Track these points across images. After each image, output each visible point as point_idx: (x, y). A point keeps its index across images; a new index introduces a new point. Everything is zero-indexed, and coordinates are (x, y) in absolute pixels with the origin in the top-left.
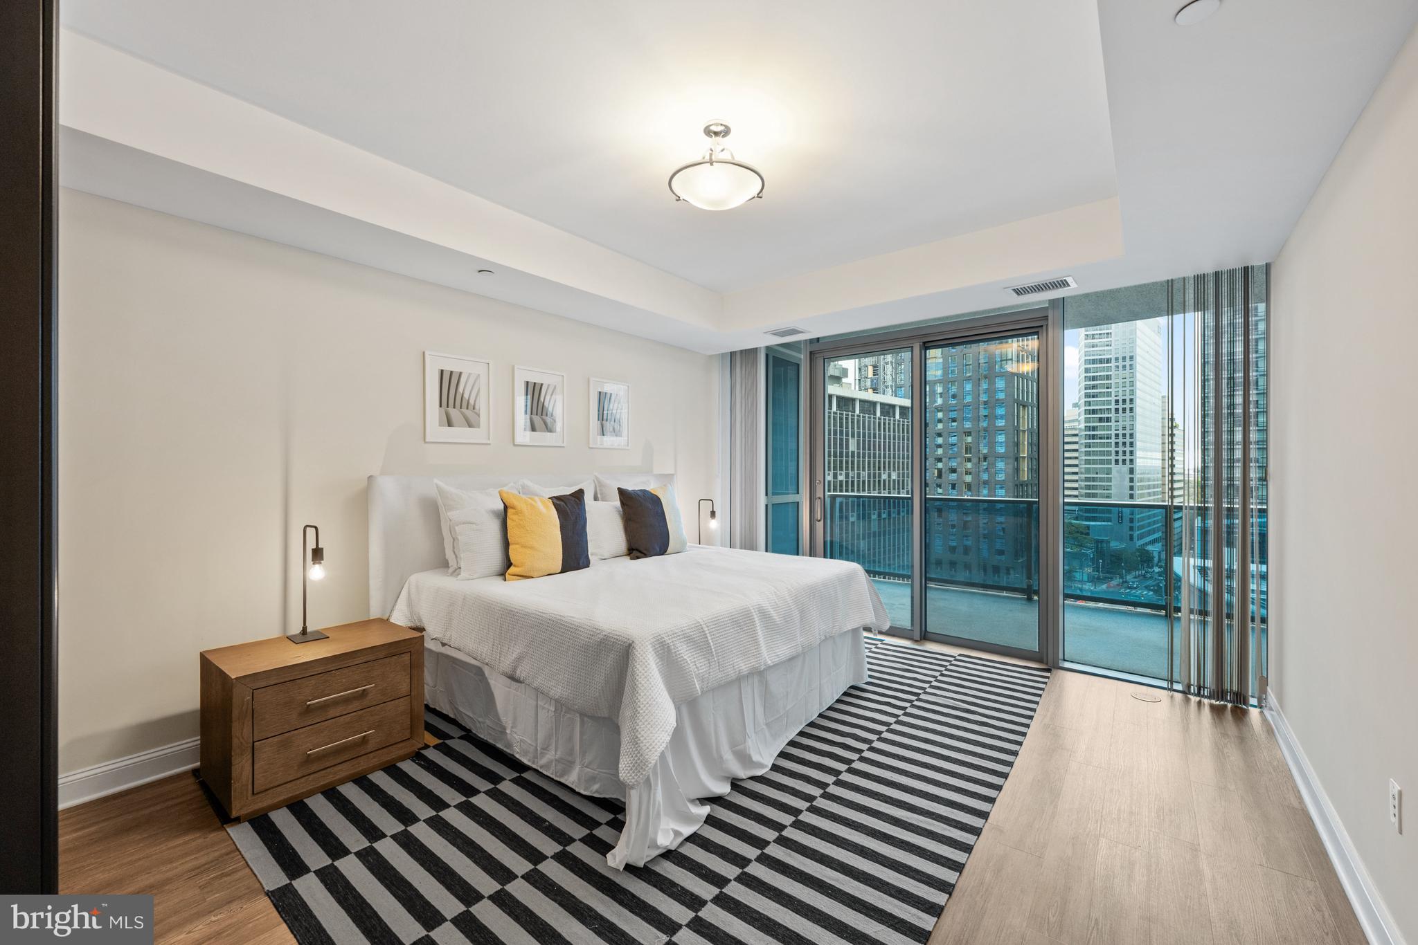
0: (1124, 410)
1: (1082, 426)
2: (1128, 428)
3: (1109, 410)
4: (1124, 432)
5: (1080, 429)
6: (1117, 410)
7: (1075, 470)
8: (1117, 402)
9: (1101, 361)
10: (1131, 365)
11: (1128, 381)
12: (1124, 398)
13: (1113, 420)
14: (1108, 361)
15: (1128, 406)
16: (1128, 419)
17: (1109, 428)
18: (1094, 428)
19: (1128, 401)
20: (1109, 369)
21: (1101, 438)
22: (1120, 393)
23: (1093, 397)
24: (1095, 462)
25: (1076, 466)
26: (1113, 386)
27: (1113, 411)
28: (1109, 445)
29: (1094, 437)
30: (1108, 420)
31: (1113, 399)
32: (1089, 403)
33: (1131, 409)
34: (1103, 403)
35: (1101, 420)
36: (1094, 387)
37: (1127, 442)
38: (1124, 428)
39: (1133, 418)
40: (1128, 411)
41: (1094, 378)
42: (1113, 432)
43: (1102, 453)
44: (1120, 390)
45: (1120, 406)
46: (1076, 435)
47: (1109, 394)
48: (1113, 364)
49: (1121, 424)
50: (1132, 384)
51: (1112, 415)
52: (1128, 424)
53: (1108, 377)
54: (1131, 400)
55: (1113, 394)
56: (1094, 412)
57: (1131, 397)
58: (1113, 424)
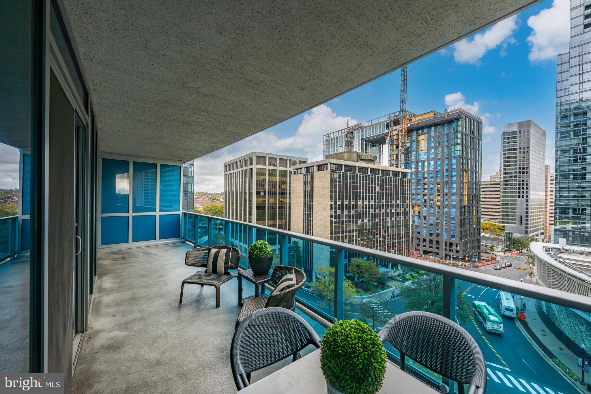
0: (523, 172)
1: (502, 180)
2: (525, 181)
3: (516, 173)
4: (523, 182)
5: (501, 181)
6: (520, 172)
7: (499, 200)
8: (520, 168)
9: (512, 150)
10: (527, 151)
11: (525, 159)
12: (524, 166)
13: (518, 177)
14: (515, 149)
15: (525, 170)
16: (525, 176)
17: (516, 181)
18: (508, 181)
19: (525, 168)
20: (516, 153)
21: (511, 185)
22: (522, 164)
23: (508, 166)
24: (508, 196)
25: (499, 198)
26: (518, 161)
27: (518, 173)
28: (515, 189)
29: (507, 185)
30: (515, 177)
31: (518, 167)
32: (505, 169)
33: (527, 172)
34: (513, 169)
35: (511, 177)
36: (508, 162)
37: (525, 187)
38: (523, 181)
39: (528, 176)
40: (525, 173)
41: (508, 158)
42: (517, 183)
43: (512, 192)
44: (522, 163)
45: (522, 171)
46: (499, 184)
47: (516, 165)
48: (518, 151)
49: (521, 179)
50: (528, 160)
51: (517, 175)
52: (525, 179)
53: (516, 157)
54: (527, 168)
55: (518, 165)
56: (508, 173)
57: (527, 166)
58: (517, 179)
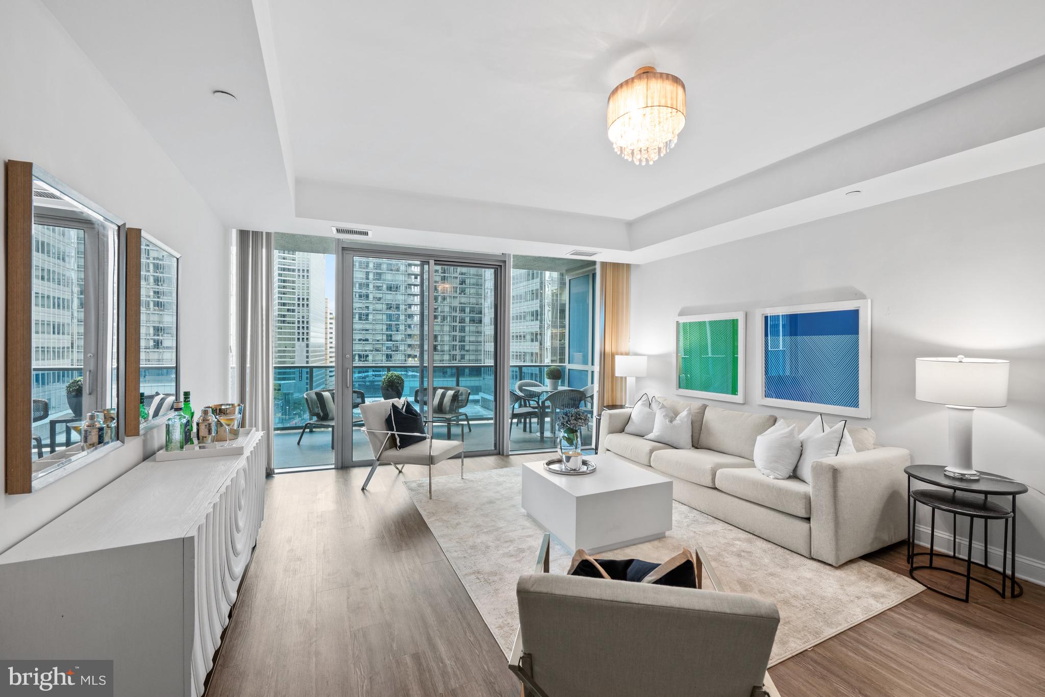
0: (303, 305)
2: (305, 318)
3: (294, 304)
4: (303, 320)
6: (299, 304)
8: (299, 299)
9: (289, 270)
10: (308, 276)
11: (305, 286)
12: (303, 297)
13: (296, 311)
14: (294, 270)
15: (305, 302)
16: (305, 311)
17: (294, 317)
18: (284, 316)
19: (305, 299)
20: (294, 276)
21: (288, 323)
22: (301, 294)
23: (284, 294)
24: (285, 339)
26: (296, 288)
27: (296, 305)
28: (293, 328)
29: (284, 322)
30: (293, 311)
31: (296, 297)
32: (281, 298)
33: (307, 305)
34: (290, 299)
35: (288, 310)
36: (284, 287)
37: (304, 325)
38: (303, 317)
39: (308, 311)
40: (305, 306)
41: (284, 281)
42: (296, 320)
43: (290, 333)
44: (301, 291)
45: (301, 302)
47: (294, 293)
48: (296, 273)
49: (301, 314)
50: (308, 288)
51: (296, 308)
52: (305, 315)
53: (294, 282)
54: (307, 299)
55: (296, 294)
56: (284, 304)
57: (308, 297)
58: (296, 314)
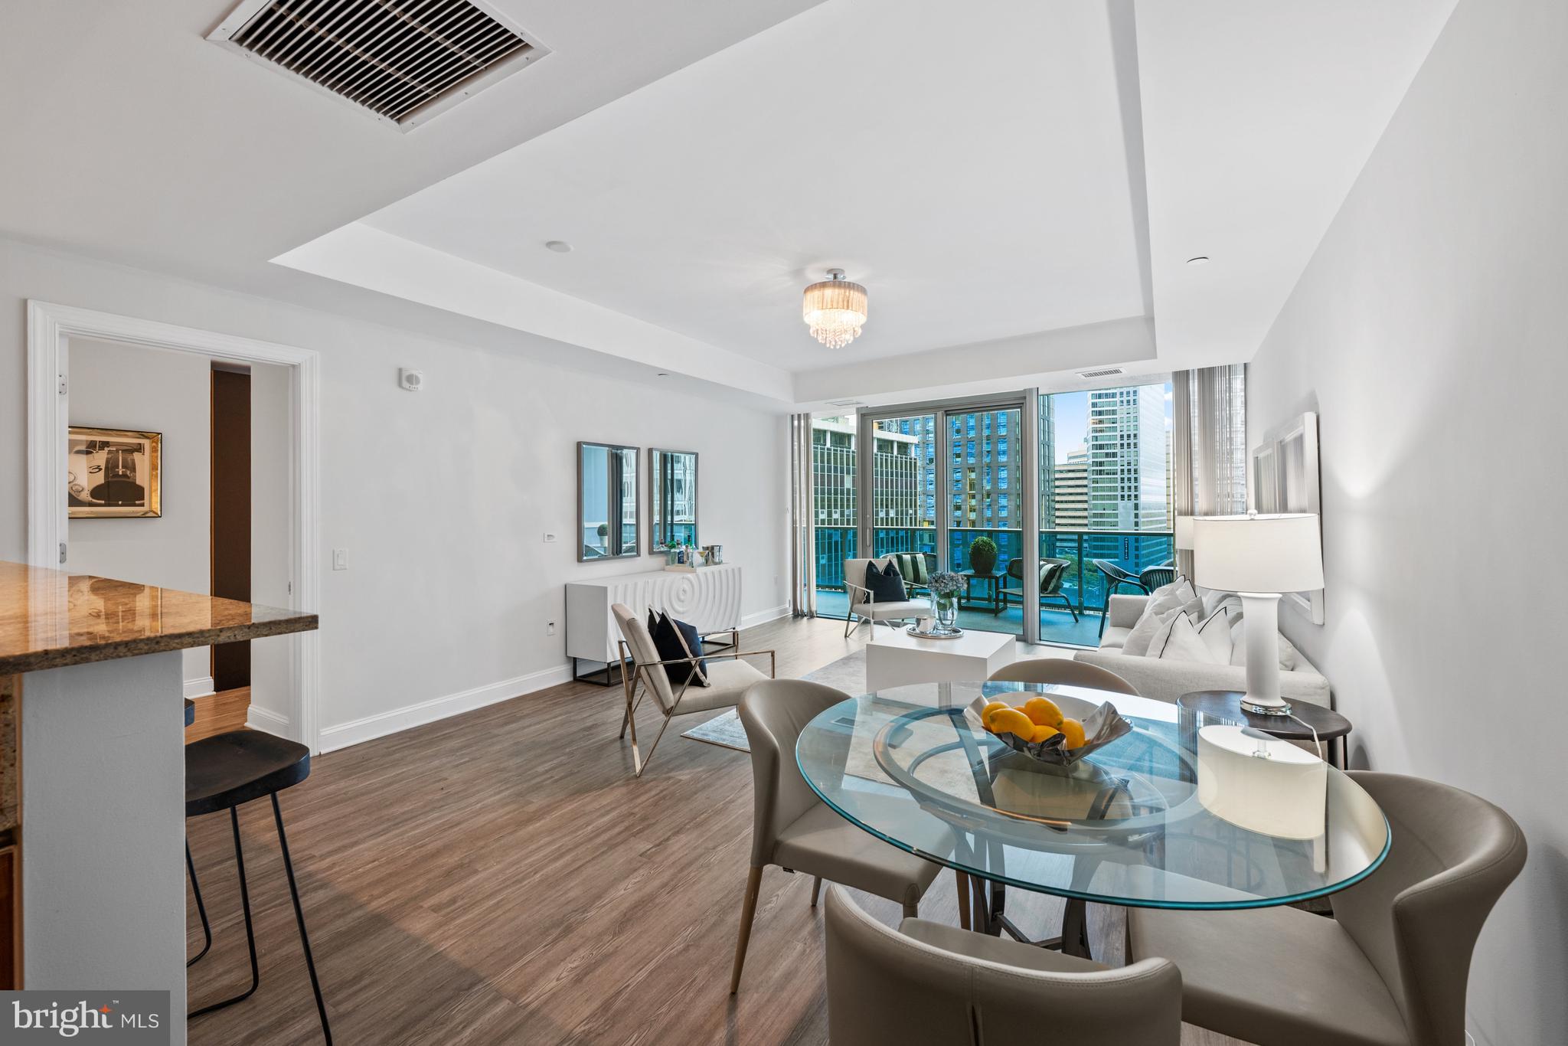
0: (1129, 444)
1: (1090, 461)
2: (1132, 464)
3: (1115, 446)
4: (1129, 467)
5: (1088, 465)
6: (1122, 445)
7: (1085, 506)
8: (1122, 436)
9: (1107, 395)
10: (1134, 400)
11: (1132, 415)
12: (1129, 433)
13: (1119, 455)
14: (1114, 395)
15: (1132, 441)
16: (1132, 454)
17: (1115, 463)
18: (1101, 464)
19: (1132, 436)
20: (1115, 404)
21: (1107, 474)
22: (1125, 428)
23: (1101, 431)
24: (1103, 498)
25: (1086, 502)
26: (1118, 421)
27: (1119, 445)
28: (1115, 481)
29: (1101, 472)
30: (1114, 455)
31: (1118, 434)
32: (1096, 438)
33: (1135, 444)
34: (1110, 438)
35: (1107, 455)
37: (1131, 476)
38: (1129, 464)
40: (1132, 446)
41: (1100, 413)
42: (1119, 468)
44: (1125, 424)
45: (1125, 442)
46: (1086, 471)
47: (1115, 429)
48: (1118, 399)
49: (1126, 459)
50: (1136, 419)
51: (1118, 450)
52: (1132, 459)
53: (1114, 412)
54: (1135, 435)
55: (1119, 429)
56: (1101, 447)
58: (1118, 459)
